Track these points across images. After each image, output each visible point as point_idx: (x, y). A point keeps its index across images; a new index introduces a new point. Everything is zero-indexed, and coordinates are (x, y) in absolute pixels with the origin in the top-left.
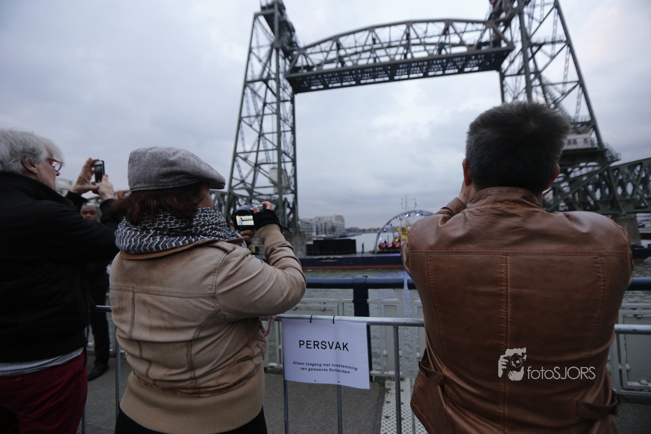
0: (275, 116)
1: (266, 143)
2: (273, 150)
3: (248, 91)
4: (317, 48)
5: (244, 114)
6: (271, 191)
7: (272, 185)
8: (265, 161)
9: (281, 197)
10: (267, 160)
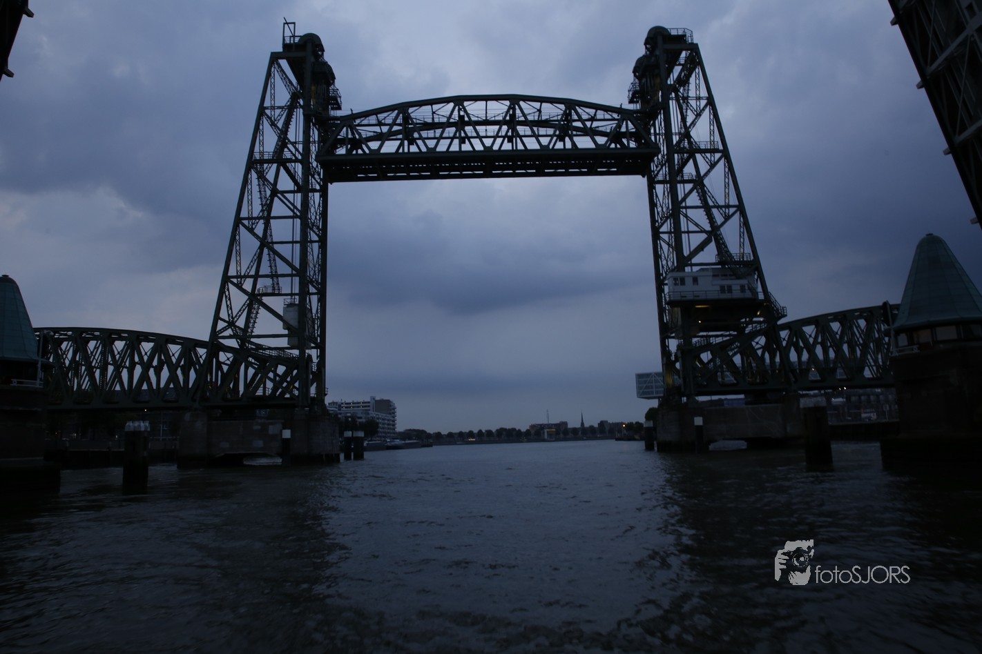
0: (298, 221)
1: (274, 260)
2: (291, 275)
3: (254, 175)
4: (372, 119)
5: (244, 214)
6: (283, 342)
7: (286, 332)
8: (270, 291)
9: (302, 352)
10: (274, 289)
